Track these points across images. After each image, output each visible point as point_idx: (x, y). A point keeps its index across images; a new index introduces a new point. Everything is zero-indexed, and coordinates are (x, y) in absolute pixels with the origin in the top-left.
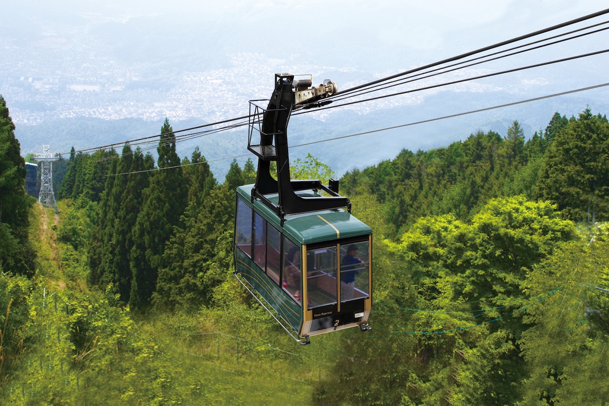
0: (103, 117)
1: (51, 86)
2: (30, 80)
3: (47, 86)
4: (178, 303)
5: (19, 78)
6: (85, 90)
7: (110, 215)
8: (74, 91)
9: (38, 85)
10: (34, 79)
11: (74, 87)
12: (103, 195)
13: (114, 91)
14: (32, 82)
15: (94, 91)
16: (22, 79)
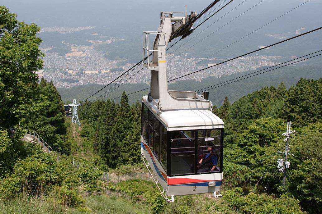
0: (100, 84)
1: (76, 72)
2: (67, 70)
3: (75, 72)
4: (128, 160)
5: (62, 69)
6: (92, 73)
7: (102, 127)
8: (87, 74)
9: (70, 72)
10: (69, 69)
11: (86, 72)
12: (99, 119)
13: (105, 73)
14: (68, 71)
15: (96, 73)
16: (63, 70)
